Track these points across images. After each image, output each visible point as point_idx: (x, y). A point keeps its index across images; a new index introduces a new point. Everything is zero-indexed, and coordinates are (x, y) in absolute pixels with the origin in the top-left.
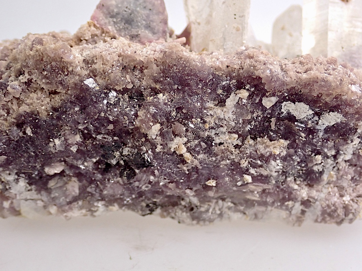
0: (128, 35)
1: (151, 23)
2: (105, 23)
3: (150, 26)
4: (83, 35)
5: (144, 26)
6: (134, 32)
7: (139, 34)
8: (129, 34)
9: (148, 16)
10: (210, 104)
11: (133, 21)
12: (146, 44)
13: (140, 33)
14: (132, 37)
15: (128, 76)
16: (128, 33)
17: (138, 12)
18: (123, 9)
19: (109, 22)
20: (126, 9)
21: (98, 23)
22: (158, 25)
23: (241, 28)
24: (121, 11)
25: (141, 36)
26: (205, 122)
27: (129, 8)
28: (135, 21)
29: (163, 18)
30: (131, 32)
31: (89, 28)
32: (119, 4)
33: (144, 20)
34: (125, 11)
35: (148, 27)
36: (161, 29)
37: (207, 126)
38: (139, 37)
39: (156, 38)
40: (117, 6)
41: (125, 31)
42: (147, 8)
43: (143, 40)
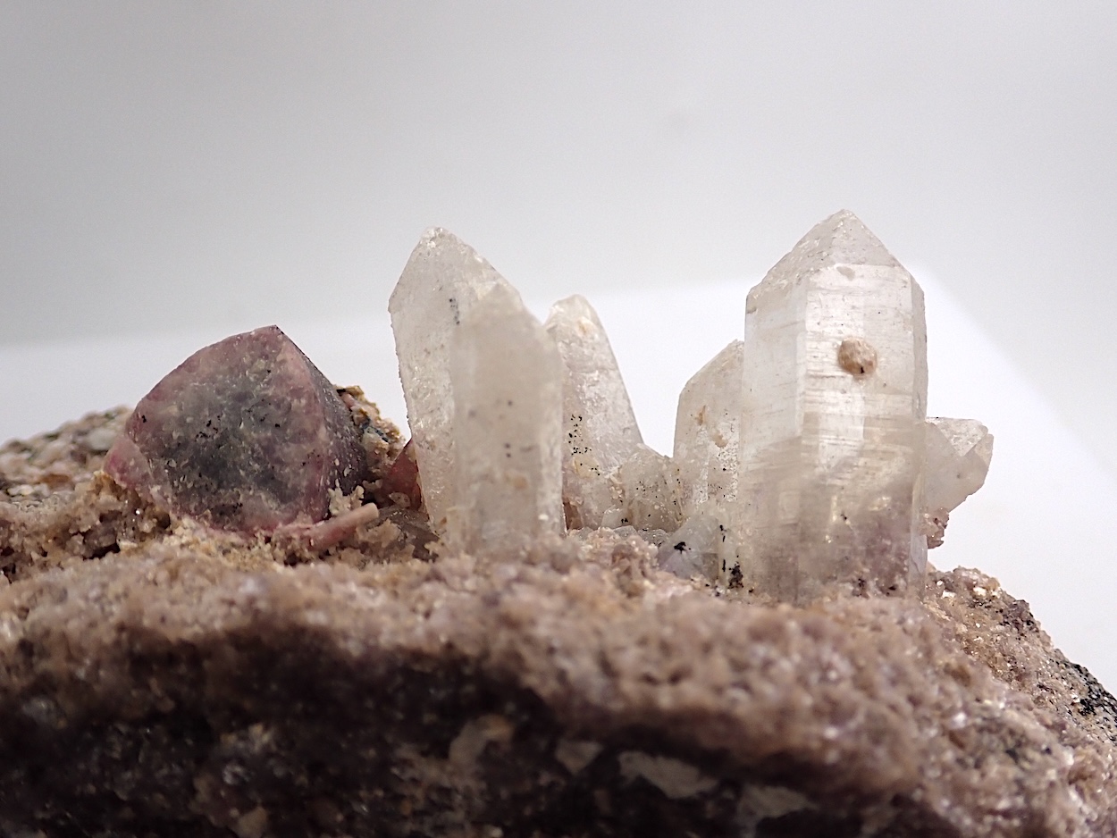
0: (208, 508)
1: (277, 467)
2: (145, 476)
3: (273, 478)
4: (75, 519)
5: (255, 479)
6: (226, 497)
7: (241, 505)
8: (212, 506)
9: (268, 449)
10: (406, 751)
11: (224, 464)
12: (258, 535)
13: (241, 500)
14: (221, 514)
15: (153, 682)
16: (210, 501)
17: (241, 438)
18: (198, 430)
19: (157, 473)
20: (205, 430)
21: (121, 479)
22: (296, 474)
23: (529, 481)
24: (193, 436)
25: (246, 509)
26: (398, 798)
27: (216, 427)
28: (229, 465)
29: (311, 451)
30: (219, 499)
31: (94, 496)
32: (189, 416)
33: (258, 460)
34: (205, 435)
35: (269, 480)
36: (305, 483)
37: (406, 808)
38: (240, 512)
39: (287, 515)
40: (181, 422)
41: (201, 496)
42: (267, 421)
43: (248, 522)
